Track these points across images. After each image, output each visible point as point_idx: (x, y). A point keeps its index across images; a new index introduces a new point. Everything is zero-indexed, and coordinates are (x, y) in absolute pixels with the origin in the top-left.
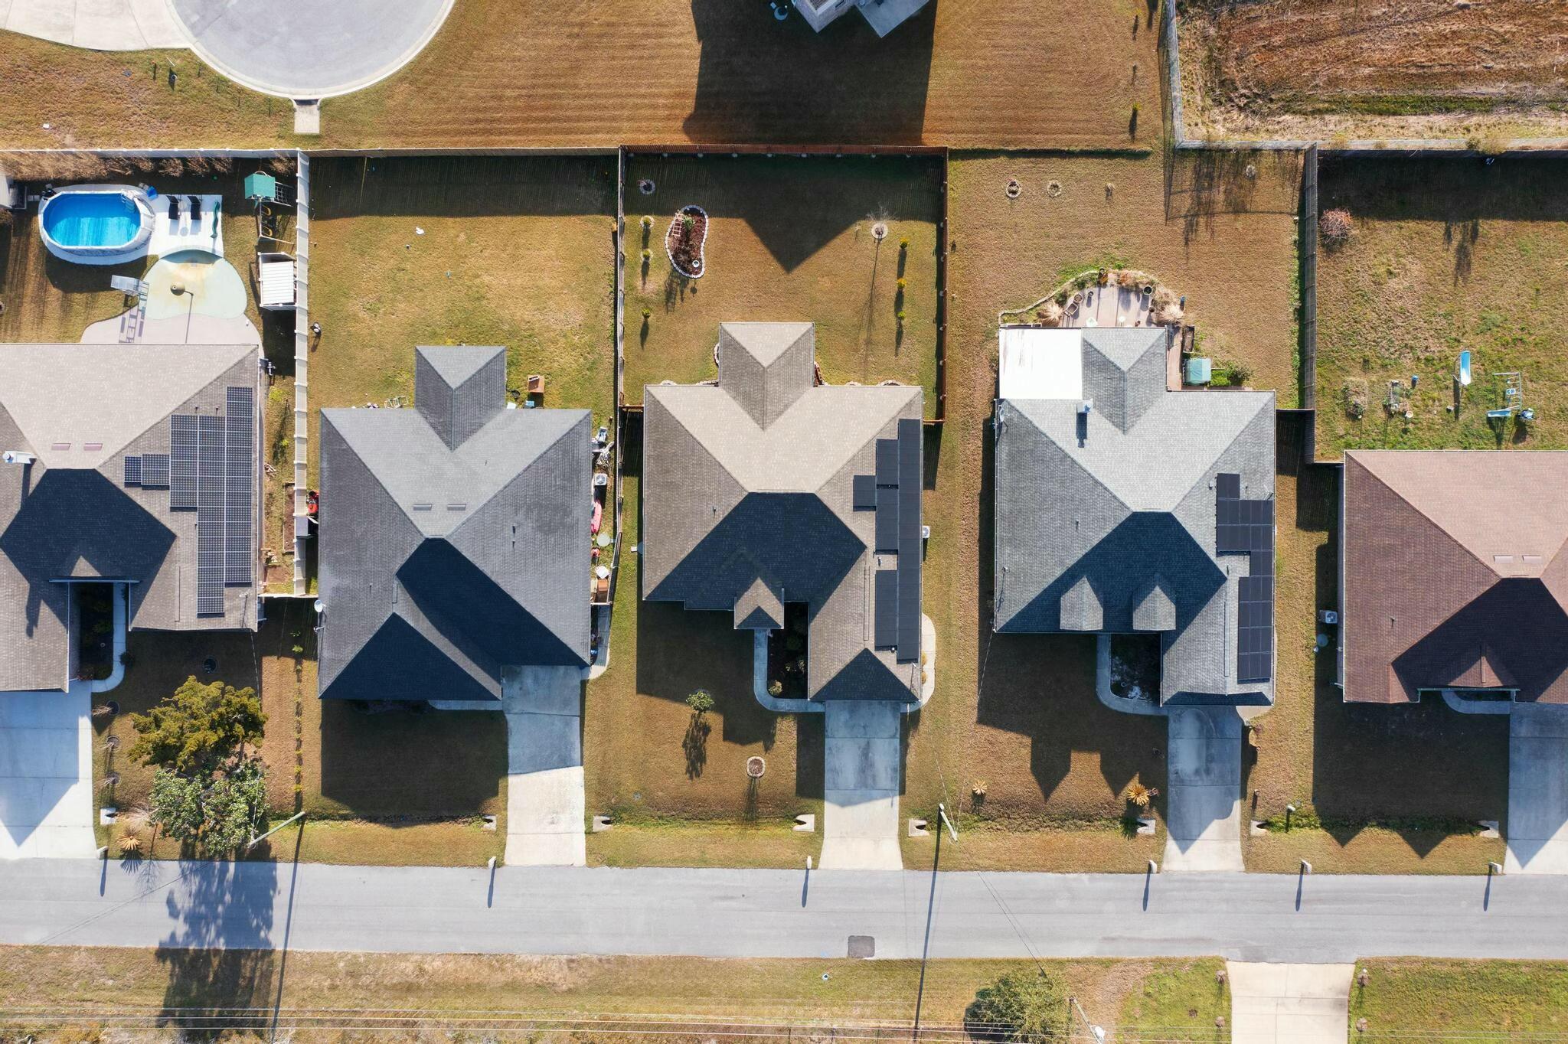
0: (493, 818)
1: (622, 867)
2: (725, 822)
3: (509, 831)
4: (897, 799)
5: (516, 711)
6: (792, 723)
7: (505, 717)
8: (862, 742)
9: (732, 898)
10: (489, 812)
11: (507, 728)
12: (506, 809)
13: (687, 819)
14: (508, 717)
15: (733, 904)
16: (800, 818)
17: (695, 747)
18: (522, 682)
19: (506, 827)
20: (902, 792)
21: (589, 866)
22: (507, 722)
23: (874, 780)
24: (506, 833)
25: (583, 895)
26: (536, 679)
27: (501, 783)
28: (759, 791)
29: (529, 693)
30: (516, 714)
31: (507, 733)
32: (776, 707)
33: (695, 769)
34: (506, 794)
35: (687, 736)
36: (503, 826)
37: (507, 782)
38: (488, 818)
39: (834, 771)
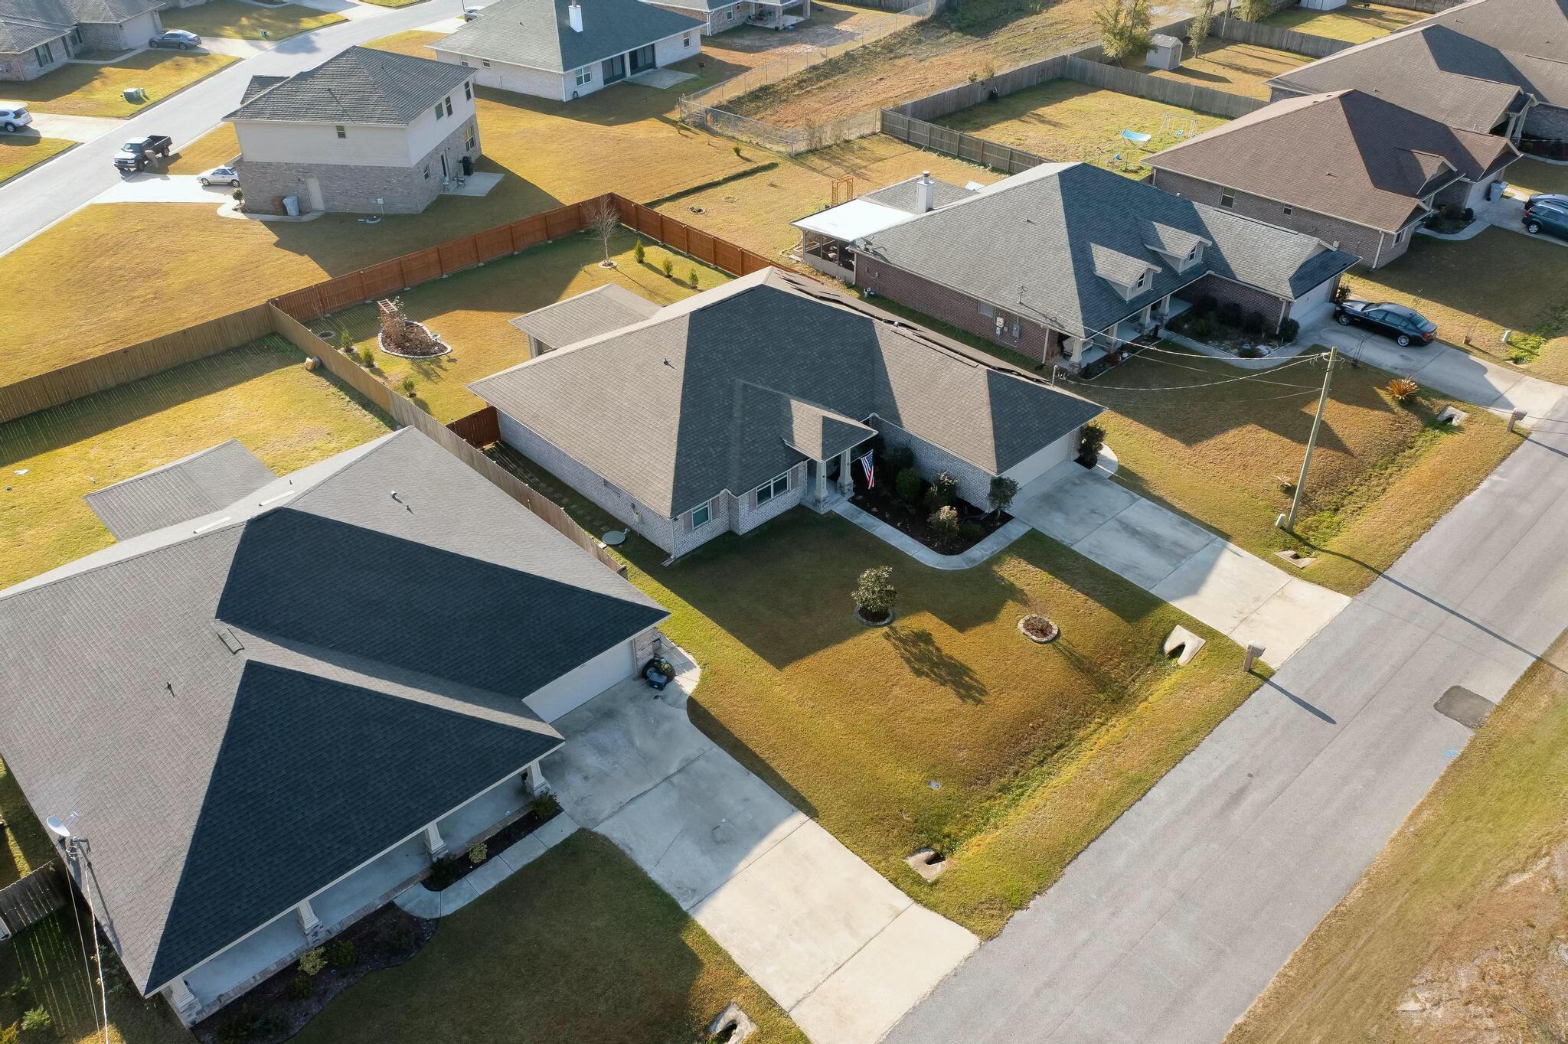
0: (731, 1014)
1: (1040, 891)
2: (1093, 727)
3: (785, 1003)
4: (1231, 545)
5: (606, 813)
6: (1014, 562)
7: (595, 834)
8: (1113, 524)
9: (1242, 792)
10: (711, 1009)
11: (616, 847)
12: (740, 973)
13: (1041, 763)
14: (600, 829)
15: (1254, 797)
16: (1169, 646)
17: (934, 665)
18: (579, 770)
19: (772, 1003)
20: (1227, 537)
21: (991, 937)
22: (605, 838)
23: (1181, 546)
24: (782, 1012)
25: (1038, 993)
26: (602, 750)
27: (690, 939)
28: (1080, 650)
29: (607, 775)
30: (610, 816)
31: (622, 854)
32: (974, 561)
33: (969, 688)
34: (718, 950)
35: (908, 661)
36: (764, 1004)
37: (699, 927)
38: (720, 1027)
39: (1127, 568)
